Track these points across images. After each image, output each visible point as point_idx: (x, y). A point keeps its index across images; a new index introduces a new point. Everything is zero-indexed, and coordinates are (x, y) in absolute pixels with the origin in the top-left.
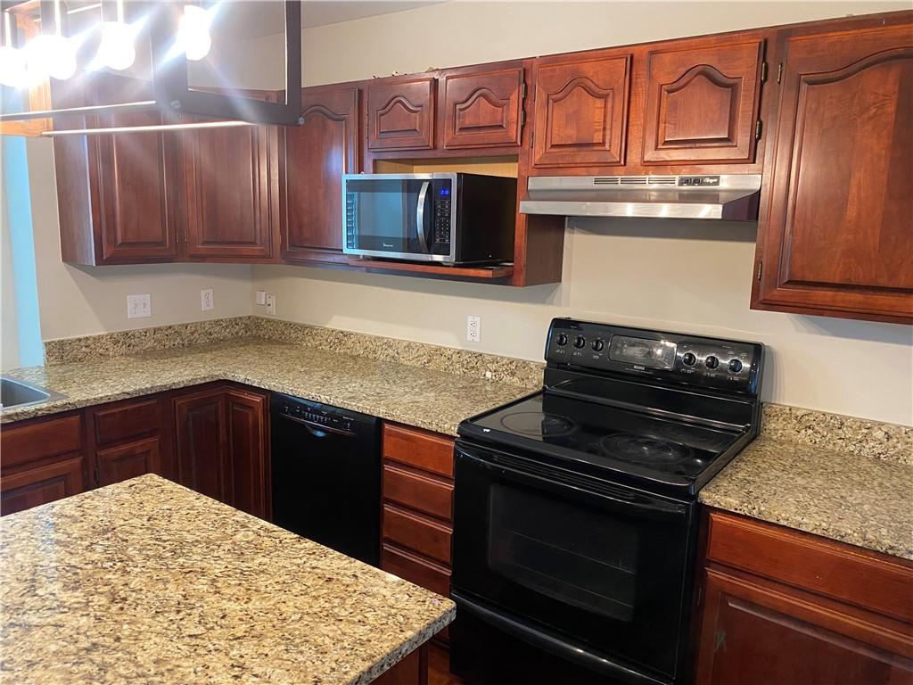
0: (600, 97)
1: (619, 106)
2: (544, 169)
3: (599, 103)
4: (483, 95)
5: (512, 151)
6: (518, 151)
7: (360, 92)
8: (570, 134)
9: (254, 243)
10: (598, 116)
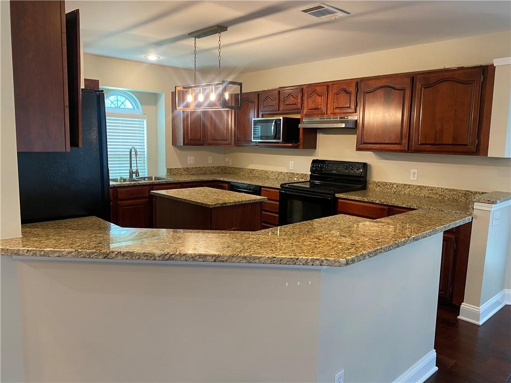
0: (320, 96)
1: (325, 98)
2: (307, 116)
3: (320, 98)
4: (292, 96)
5: (299, 111)
6: (301, 111)
7: (259, 94)
8: (313, 106)
9: (226, 140)
10: (320, 100)
